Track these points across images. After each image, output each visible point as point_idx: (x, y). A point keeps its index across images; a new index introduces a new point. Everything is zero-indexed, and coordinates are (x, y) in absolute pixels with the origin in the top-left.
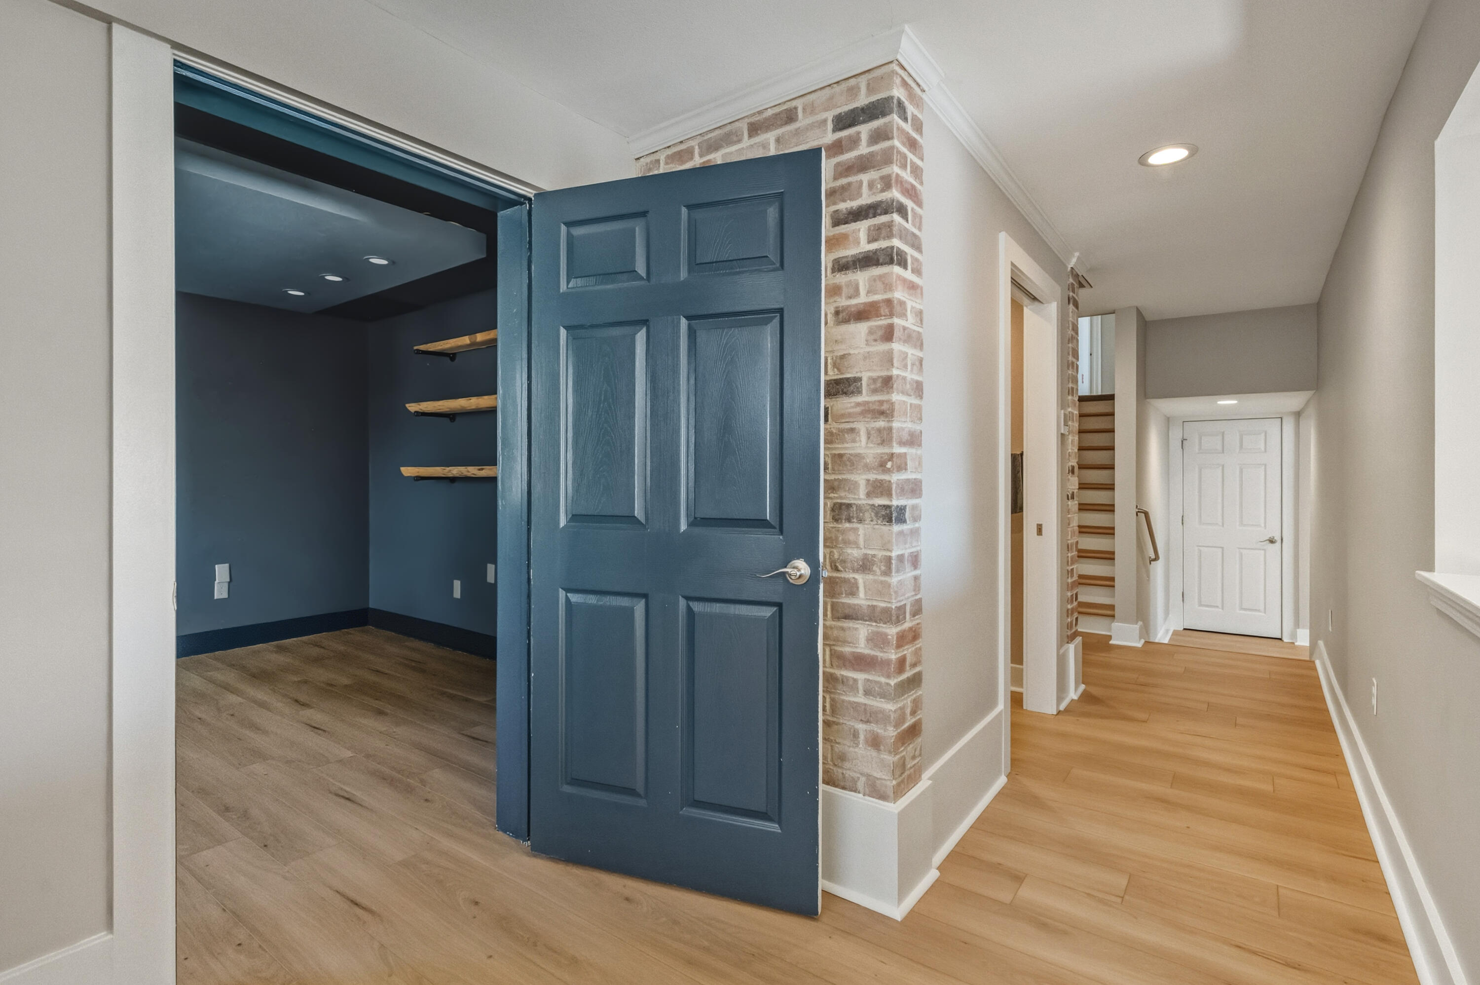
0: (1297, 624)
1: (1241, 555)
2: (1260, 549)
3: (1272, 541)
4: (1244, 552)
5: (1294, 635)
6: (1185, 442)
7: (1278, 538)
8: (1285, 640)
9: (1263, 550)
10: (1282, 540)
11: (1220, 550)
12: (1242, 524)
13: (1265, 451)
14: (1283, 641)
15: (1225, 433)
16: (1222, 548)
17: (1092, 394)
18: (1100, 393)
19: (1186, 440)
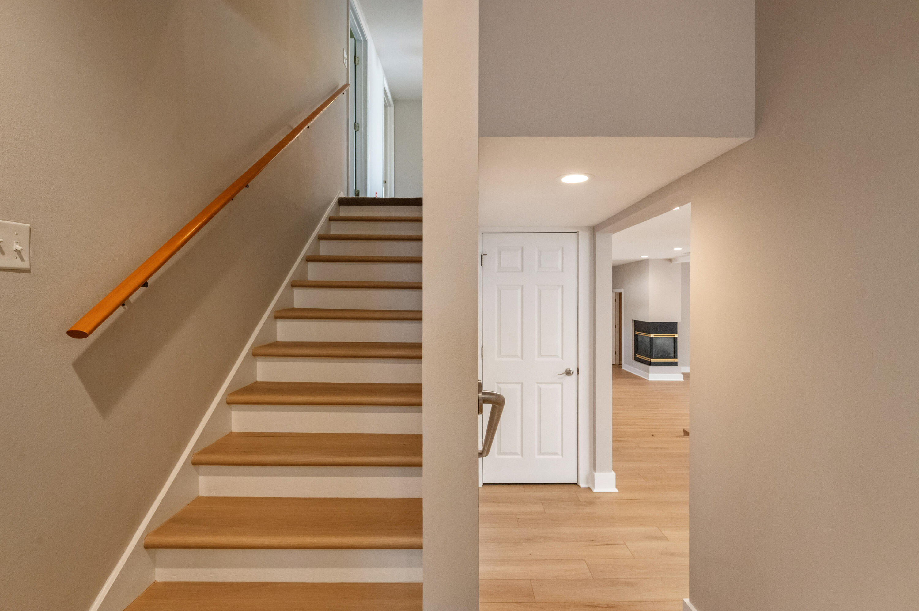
0: (594, 466)
1: (540, 389)
2: (558, 383)
3: (568, 373)
4: (543, 386)
5: (591, 479)
6: (484, 257)
7: (573, 369)
8: (582, 485)
9: (560, 383)
10: (578, 371)
11: (520, 385)
12: (540, 355)
13: (562, 270)
14: (579, 486)
15: (524, 247)
16: (522, 384)
17: (387, 197)
18: (393, 196)
19: (486, 255)
